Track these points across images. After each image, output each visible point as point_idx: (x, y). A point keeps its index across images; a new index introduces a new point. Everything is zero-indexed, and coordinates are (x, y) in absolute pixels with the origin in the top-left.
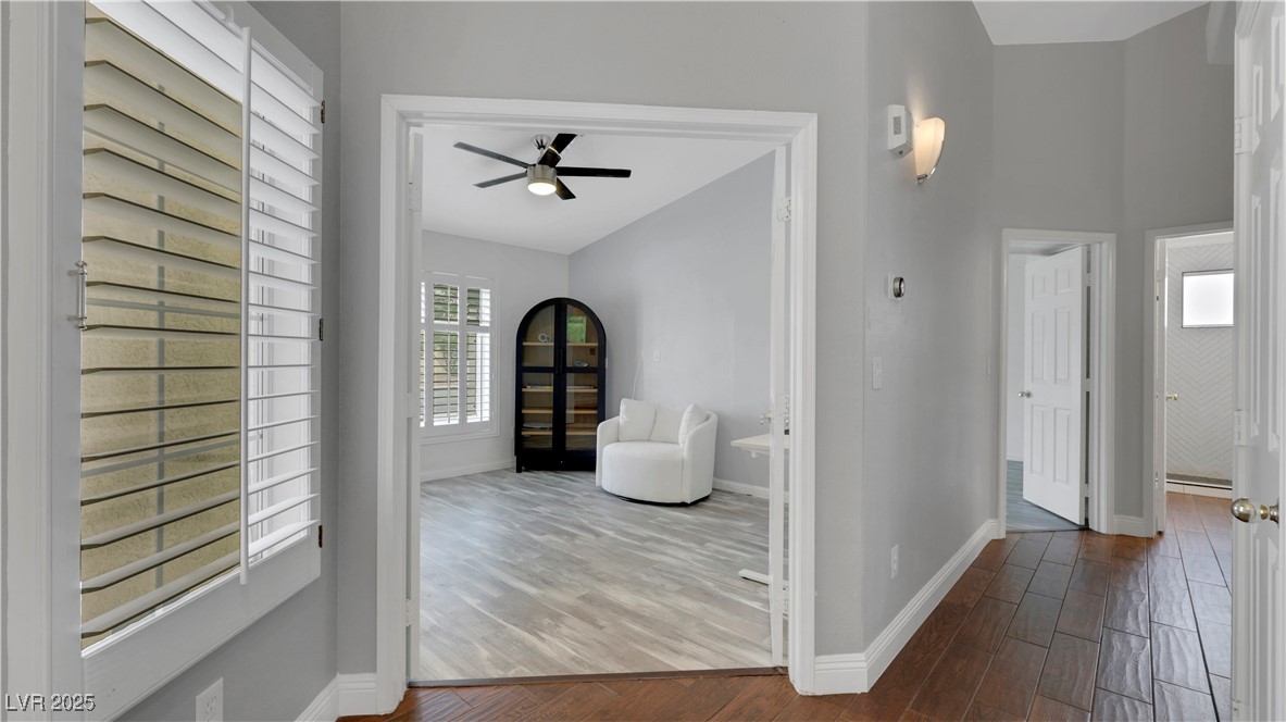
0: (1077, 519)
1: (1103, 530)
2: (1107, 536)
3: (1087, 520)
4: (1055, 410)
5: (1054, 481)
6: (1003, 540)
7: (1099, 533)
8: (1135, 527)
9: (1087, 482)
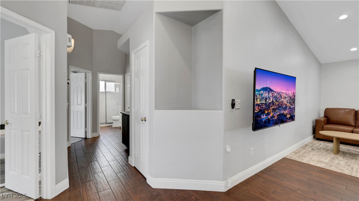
0: (84, 137)
1: (90, 137)
2: (91, 138)
3: (86, 137)
4: (77, 111)
5: (77, 129)
6: (70, 146)
7: (89, 138)
8: (95, 135)
9: (86, 127)
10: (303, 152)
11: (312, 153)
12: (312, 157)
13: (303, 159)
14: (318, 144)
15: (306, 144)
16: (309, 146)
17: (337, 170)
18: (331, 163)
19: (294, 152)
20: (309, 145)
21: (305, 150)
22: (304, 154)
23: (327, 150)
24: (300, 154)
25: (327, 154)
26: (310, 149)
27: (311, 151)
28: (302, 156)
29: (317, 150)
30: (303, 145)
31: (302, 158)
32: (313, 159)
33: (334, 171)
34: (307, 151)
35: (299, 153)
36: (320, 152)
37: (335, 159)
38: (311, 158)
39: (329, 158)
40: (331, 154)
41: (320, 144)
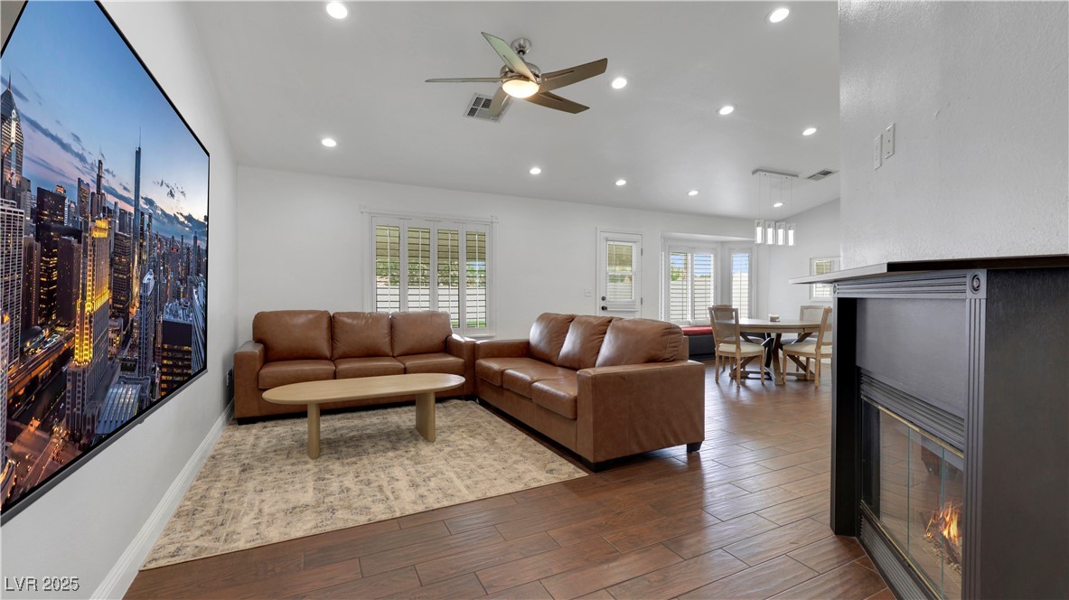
10: (215, 493)
11: (250, 485)
12: (257, 503)
13: (234, 532)
14: (251, 440)
15: (211, 453)
16: (226, 457)
17: (356, 517)
18: (326, 500)
19: (178, 515)
20: (223, 455)
21: (219, 485)
22: (226, 506)
23: (288, 453)
24: (210, 511)
25: (295, 468)
26: (237, 471)
27: (243, 476)
28: (220, 518)
29: (259, 464)
30: (205, 461)
31: (228, 528)
32: (266, 509)
33: (351, 525)
34: (231, 485)
35: (204, 506)
36: (272, 470)
37: (327, 476)
38: (256, 509)
39: (311, 484)
40: (306, 463)
41: (257, 438)
